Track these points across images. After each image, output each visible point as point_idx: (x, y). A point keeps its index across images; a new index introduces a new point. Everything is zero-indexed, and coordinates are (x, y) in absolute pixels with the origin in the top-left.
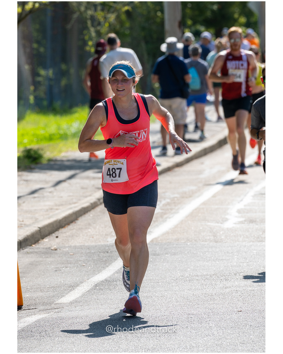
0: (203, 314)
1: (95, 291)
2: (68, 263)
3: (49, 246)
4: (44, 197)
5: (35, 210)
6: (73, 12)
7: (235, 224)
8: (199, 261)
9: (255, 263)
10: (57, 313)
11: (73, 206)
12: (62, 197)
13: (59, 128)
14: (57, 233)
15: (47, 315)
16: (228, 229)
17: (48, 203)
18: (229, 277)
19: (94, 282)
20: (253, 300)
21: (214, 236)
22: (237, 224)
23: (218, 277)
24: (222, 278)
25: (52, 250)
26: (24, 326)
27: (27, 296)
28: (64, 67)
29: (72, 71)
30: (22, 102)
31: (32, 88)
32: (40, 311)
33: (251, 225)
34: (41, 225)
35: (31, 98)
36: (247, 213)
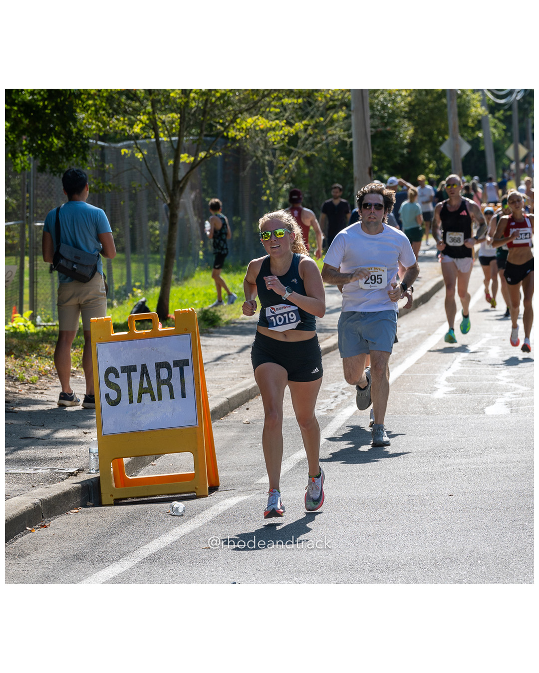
0: (425, 495)
3: (240, 419)
4: (227, 364)
5: (220, 378)
7: (446, 394)
8: (412, 435)
10: (259, 494)
12: (247, 364)
14: (247, 405)
15: (248, 496)
16: (438, 399)
17: (233, 371)
18: (448, 453)
19: (296, 459)
20: (479, 480)
21: (425, 408)
22: (448, 394)
23: (435, 453)
24: (440, 455)
25: (244, 424)
26: (224, 510)
27: (224, 475)
28: (234, 219)
29: (244, 223)
30: (191, 258)
31: (202, 242)
32: (240, 493)
33: (464, 396)
34: (229, 396)
35: (201, 253)
36: (458, 382)
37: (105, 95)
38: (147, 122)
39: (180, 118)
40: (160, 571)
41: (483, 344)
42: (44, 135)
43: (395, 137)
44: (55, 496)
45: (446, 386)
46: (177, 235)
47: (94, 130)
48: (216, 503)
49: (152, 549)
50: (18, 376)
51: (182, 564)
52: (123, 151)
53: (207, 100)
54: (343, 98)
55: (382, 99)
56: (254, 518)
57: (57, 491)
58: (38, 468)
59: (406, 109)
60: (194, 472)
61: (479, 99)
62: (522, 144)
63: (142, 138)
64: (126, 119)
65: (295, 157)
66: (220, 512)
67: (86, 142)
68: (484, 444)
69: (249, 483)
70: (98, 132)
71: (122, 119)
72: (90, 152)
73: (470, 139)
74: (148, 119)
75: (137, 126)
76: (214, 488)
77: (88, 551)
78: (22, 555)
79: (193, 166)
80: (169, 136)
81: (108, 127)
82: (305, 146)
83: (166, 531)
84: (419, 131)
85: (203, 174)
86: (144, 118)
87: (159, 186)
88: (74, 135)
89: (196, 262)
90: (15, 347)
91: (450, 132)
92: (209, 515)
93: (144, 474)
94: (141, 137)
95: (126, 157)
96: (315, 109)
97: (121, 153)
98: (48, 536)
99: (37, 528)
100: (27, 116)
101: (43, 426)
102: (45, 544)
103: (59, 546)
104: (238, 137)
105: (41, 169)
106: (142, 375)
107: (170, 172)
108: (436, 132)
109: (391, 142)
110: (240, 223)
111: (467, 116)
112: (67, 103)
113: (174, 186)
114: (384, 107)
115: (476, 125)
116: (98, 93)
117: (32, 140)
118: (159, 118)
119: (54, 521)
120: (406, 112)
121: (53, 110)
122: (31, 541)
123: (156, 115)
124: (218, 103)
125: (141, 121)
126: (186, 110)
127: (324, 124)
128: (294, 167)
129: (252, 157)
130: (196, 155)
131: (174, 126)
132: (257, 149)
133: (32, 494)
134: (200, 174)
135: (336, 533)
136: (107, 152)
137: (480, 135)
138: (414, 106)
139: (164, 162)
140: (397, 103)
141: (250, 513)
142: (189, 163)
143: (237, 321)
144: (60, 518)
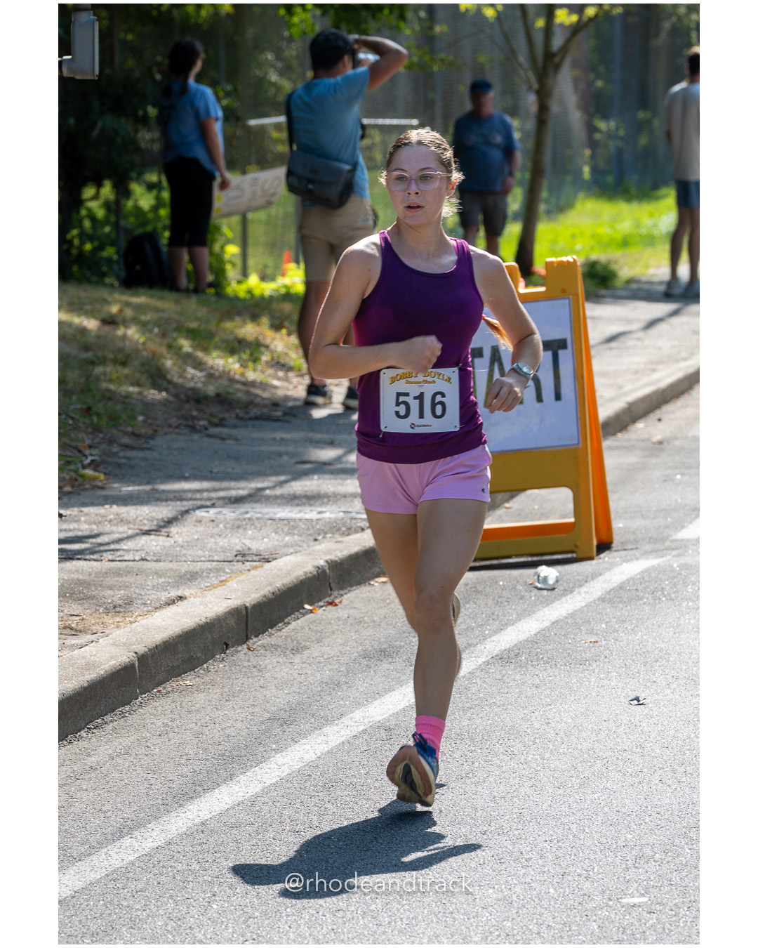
2: (686, 469)
3: (646, 436)
4: (628, 348)
5: (615, 371)
10: (677, 556)
11: (683, 364)
12: (660, 348)
13: (638, 225)
14: (658, 413)
15: (660, 560)
17: (636, 359)
25: (654, 443)
26: (622, 581)
27: (621, 525)
28: (641, 115)
29: (656, 123)
30: (569, 178)
31: (588, 152)
32: (646, 552)
34: (631, 398)
35: (586, 171)
40: (518, 677)
44: (349, 556)
46: (548, 140)
48: (609, 569)
49: (506, 642)
51: (554, 666)
56: (669, 594)
57: (355, 549)
58: (324, 509)
60: (572, 520)
66: (615, 585)
69: (661, 539)
76: (604, 546)
77: (402, 644)
78: (297, 650)
79: (576, 29)
83: (527, 613)
85: (592, 43)
87: (522, 59)
89: (579, 184)
92: (596, 588)
93: (493, 522)
95: (469, 14)
98: (339, 619)
99: (322, 607)
101: (332, 444)
102: (333, 632)
103: (355, 636)
106: (492, 364)
107: (539, 39)
110: (648, 122)
113: (545, 62)
119: (349, 595)
122: (312, 627)
129: (670, 16)
130: (580, 13)
133: (314, 551)
134: (586, 43)
139: (529, 22)
141: (663, 586)
142: (569, 26)
143: (644, 279)
144: (357, 591)
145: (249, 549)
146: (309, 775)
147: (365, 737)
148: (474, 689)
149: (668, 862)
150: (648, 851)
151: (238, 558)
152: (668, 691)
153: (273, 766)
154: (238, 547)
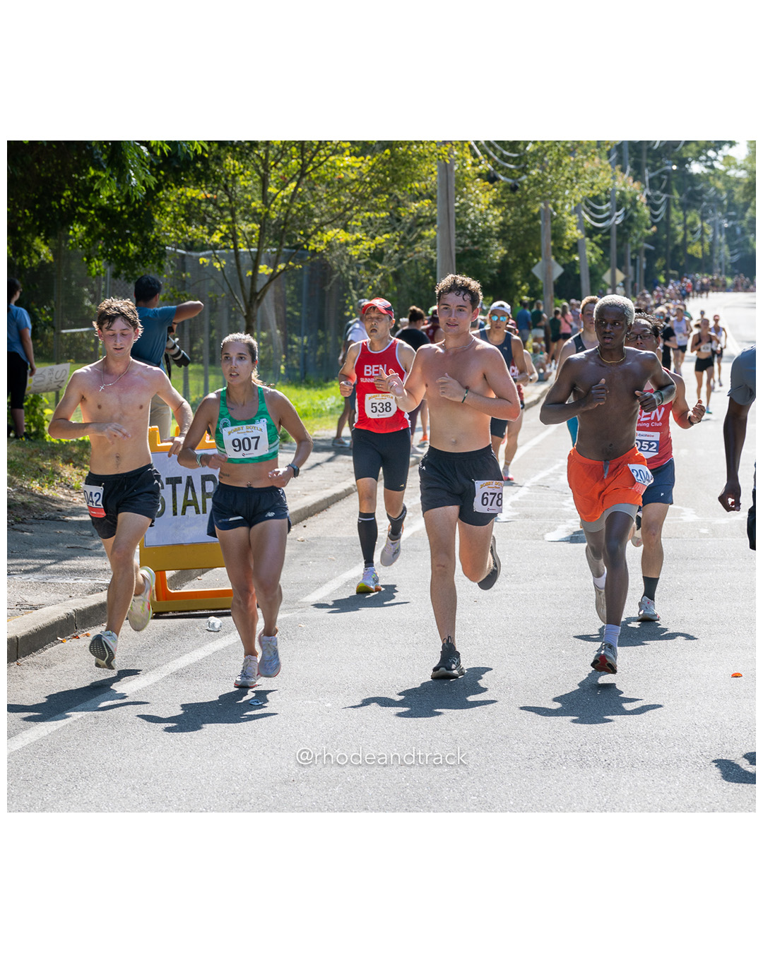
1: (346, 589)
2: (316, 557)
3: (295, 536)
6: (332, 272)
9: (529, 564)
11: (325, 492)
14: (304, 523)
15: (290, 615)
20: (525, 606)
25: (298, 541)
30: (271, 372)
31: (284, 357)
33: (526, 521)
35: (283, 367)
36: (522, 507)
37: (184, 202)
38: (227, 231)
39: (260, 229)
41: (555, 470)
42: (120, 240)
43: (485, 257)
44: (90, 607)
45: (509, 510)
47: (172, 237)
49: (181, 664)
50: (73, 485)
51: (209, 680)
52: (201, 260)
53: (288, 211)
54: (431, 214)
55: (473, 218)
56: (291, 636)
57: (94, 601)
58: (79, 577)
59: (497, 229)
61: (575, 221)
62: (620, 269)
63: (221, 249)
64: (205, 227)
65: (380, 273)
67: (162, 249)
68: (537, 570)
69: (293, 601)
70: (176, 240)
71: (201, 227)
72: (167, 260)
73: (567, 262)
74: (227, 229)
75: (217, 234)
78: (47, 666)
79: (272, 277)
80: (249, 247)
81: (187, 236)
82: (390, 263)
83: (199, 646)
84: (513, 251)
86: (223, 227)
87: (236, 297)
88: (151, 240)
89: (278, 377)
90: (75, 455)
91: (543, 254)
93: (189, 588)
94: (219, 247)
95: (205, 266)
96: (402, 225)
97: (199, 262)
98: (79, 647)
99: (69, 639)
100: (103, 219)
102: (74, 656)
104: (318, 250)
105: (116, 275)
106: (187, 487)
107: (248, 283)
108: (531, 254)
109: (481, 261)
111: (563, 239)
112: (145, 209)
113: (251, 298)
114: (474, 225)
115: (571, 249)
116: (177, 201)
117: (108, 245)
118: (239, 228)
120: (497, 232)
121: (131, 215)
122: (61, 651)
123: (236, 225)
124: (299, 214)
125: (221, 231)
126: (267, 220)
127: (411, 240)
128: (379, 284)
129: (337, 271)
130: (275, 267)
131: (253, 236)
132: (342, 264)
133: (68, 604)
135: (370, 654)
136: (187, 260)
137: (577, 258)
138: (509, 227)
139: (242, 272)
140: (487, 221)
142: (267, 275)
145: (26, 601)
146: (42, 745)
147: (81, 721)
148: (156, 693)
149: (258, 804)
150: (247, 797)
151: (18, 607)
152: (279, 697)
153: (20, 739)
154: (19, 600)
